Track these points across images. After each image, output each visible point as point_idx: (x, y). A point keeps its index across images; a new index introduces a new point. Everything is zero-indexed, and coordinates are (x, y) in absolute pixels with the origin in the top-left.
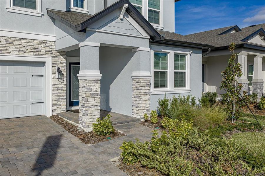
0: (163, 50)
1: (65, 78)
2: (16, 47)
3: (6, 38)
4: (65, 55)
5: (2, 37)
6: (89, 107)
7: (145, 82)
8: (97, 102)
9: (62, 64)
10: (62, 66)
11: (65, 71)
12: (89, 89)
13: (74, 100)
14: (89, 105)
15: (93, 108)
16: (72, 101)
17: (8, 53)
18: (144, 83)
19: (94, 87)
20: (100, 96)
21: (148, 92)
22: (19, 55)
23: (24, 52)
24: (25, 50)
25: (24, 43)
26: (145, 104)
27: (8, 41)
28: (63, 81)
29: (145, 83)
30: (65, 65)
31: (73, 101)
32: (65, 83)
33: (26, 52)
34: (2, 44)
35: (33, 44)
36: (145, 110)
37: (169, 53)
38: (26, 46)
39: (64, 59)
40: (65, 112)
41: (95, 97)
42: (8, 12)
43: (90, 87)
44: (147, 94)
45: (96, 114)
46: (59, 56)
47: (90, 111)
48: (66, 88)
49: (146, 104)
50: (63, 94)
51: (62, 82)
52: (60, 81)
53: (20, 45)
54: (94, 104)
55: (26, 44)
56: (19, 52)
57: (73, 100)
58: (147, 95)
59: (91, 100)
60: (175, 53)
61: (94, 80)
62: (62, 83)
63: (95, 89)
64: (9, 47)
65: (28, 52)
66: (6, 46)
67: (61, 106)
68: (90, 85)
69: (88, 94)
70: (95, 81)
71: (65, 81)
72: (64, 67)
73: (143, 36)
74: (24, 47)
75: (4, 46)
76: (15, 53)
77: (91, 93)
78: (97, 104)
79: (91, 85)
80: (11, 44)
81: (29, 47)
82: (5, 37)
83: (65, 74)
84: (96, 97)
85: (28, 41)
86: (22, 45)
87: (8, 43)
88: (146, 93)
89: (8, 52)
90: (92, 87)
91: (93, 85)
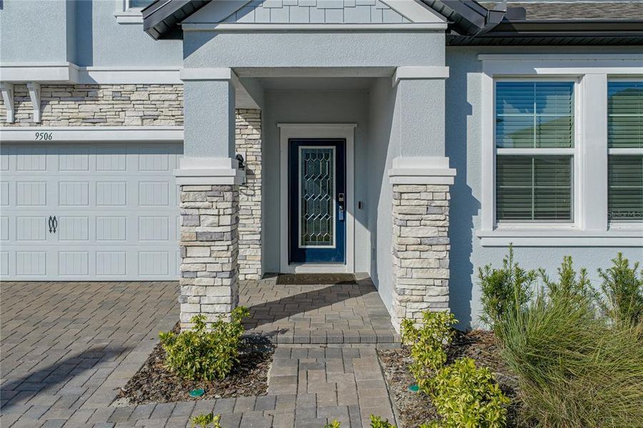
0: (540, 71)
1: (258, 184)
2: (136, 106)
3: (114, 87)
4: (259, 120)
5: (108, 87)
6: (192, 275)
7: (424, 196)
8: (218, 260)
9: (249, 146)
10: (249, 150)
11: (257, 164)
12: (190, 217)
13: (308, 247)
14: (192, 270)
15: (206, 281)
16: (303, 247)
17: (117, 124)
18: (415, 202)
19: (208, 212)
20: (229, 243)
21: (436, 234)
22: (142, 128)
23: (155, 120)
24: (157, 113)
25: (153, 97)
26: (422, 282)
27: (119, 94)
28: (252, 193)
29: (422, 202)
30: (256, 146)
31: (306, 249)
32: (258, 198)
33: (159, 117)
34: (107, 102)
35: (174, 97)
36: (425, 305)
37: (580, 77)
38: (160, 102)
39: (255, 131)
40: (257, 277)
41: (213, 243)
42: (120, 23)
43: (196, 212)
44: (435, 243)
45: (214, 300)
46: (242, 123)
47: (194, 288)
48: (259, 212)
49: (428, 282)
50: (252, 229)
51: (249, 195)
52: (245, 191)
53: (145, 102)
54: (210, 268)
55: (157, 97)
56: (143, 118)
57: (306, 244)
58: (435, 248)
59: (200, 253)
60: (609, 76)
61: (209, 188)
62: (250, 198)
63: (212, 219)
64: (120, 110)
65: (162, 117)
66: (115, 106)
67: (245, 262)
68: (193, 204)
69: (188, 235)
70: (210, 194)
71: (258, 192)
72: (255, 154)
73: (413, 23)
74: (154, 106)
75: (110, 106)
76: (134, 123)
77: (199, 229)
78: (217, 268)
79: (198, 204)
80: (124, 102)
81: (167, 104)
82: (113, 85)
83: (258, 173)
84: (217, 243)
85: (162, 89)
86: (149, 102)
87: (118, 98)
88: (426, 241)
89: (118, 120)
90: (202, 212)
91: (207, 204)
